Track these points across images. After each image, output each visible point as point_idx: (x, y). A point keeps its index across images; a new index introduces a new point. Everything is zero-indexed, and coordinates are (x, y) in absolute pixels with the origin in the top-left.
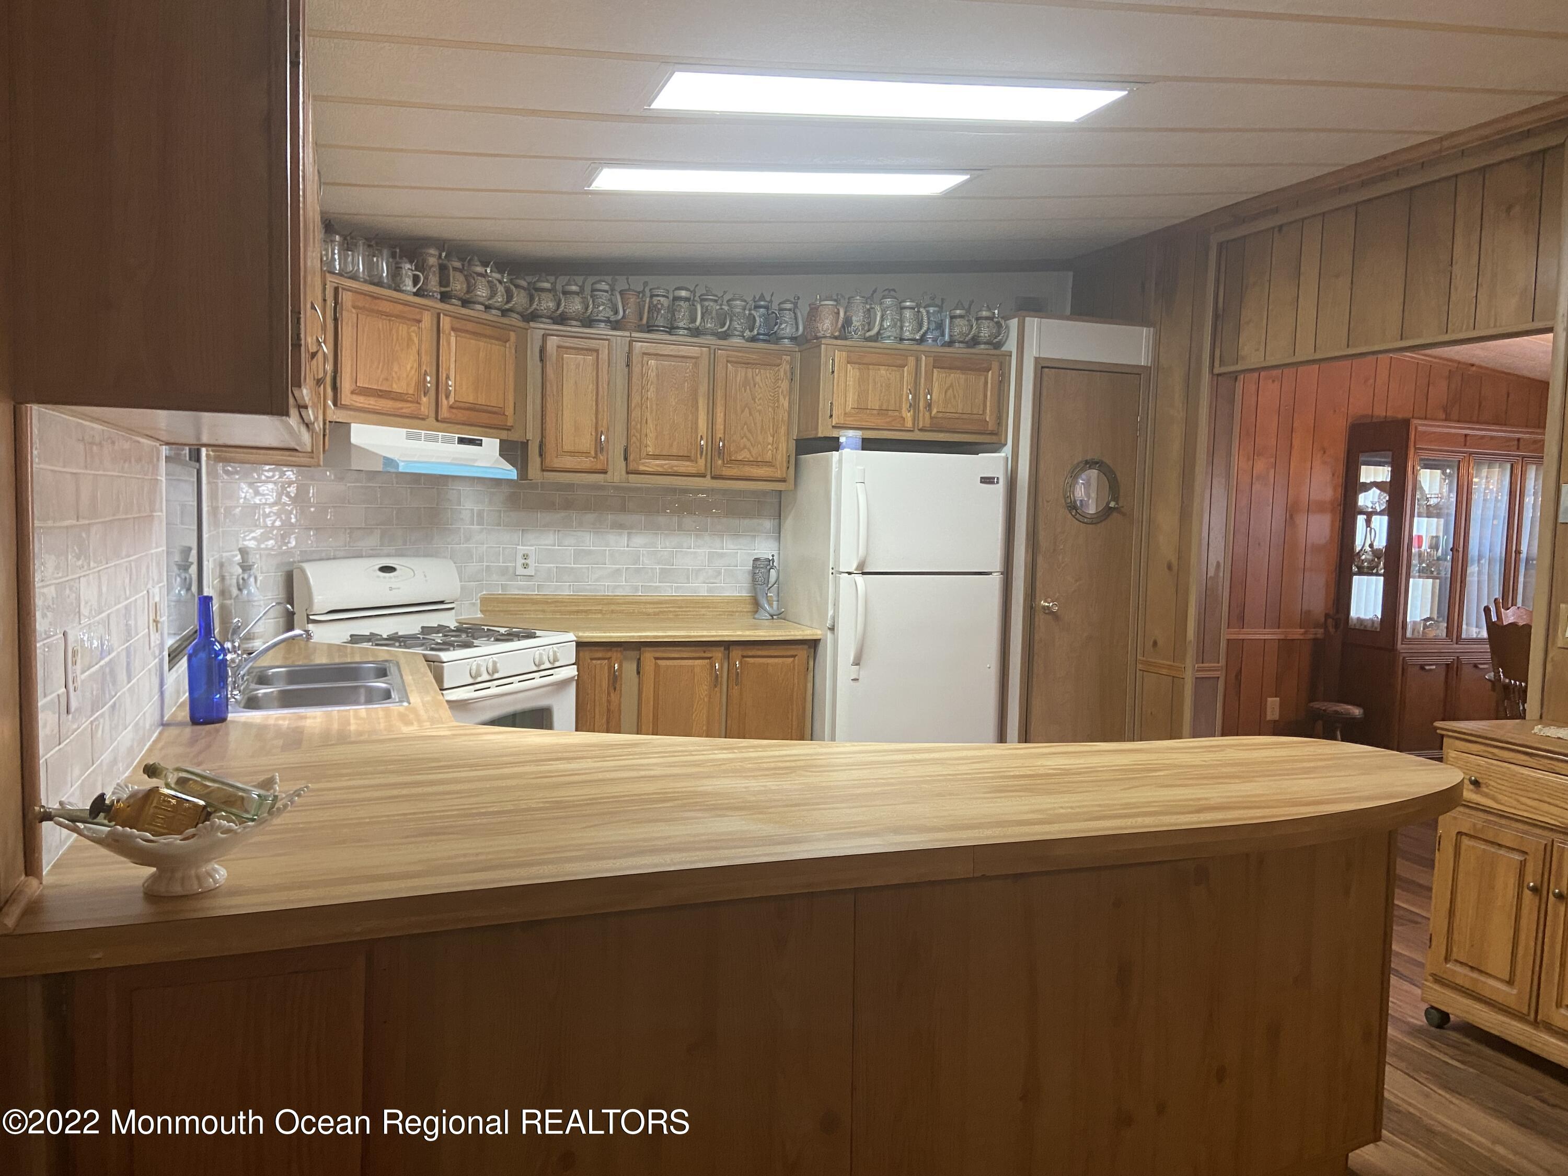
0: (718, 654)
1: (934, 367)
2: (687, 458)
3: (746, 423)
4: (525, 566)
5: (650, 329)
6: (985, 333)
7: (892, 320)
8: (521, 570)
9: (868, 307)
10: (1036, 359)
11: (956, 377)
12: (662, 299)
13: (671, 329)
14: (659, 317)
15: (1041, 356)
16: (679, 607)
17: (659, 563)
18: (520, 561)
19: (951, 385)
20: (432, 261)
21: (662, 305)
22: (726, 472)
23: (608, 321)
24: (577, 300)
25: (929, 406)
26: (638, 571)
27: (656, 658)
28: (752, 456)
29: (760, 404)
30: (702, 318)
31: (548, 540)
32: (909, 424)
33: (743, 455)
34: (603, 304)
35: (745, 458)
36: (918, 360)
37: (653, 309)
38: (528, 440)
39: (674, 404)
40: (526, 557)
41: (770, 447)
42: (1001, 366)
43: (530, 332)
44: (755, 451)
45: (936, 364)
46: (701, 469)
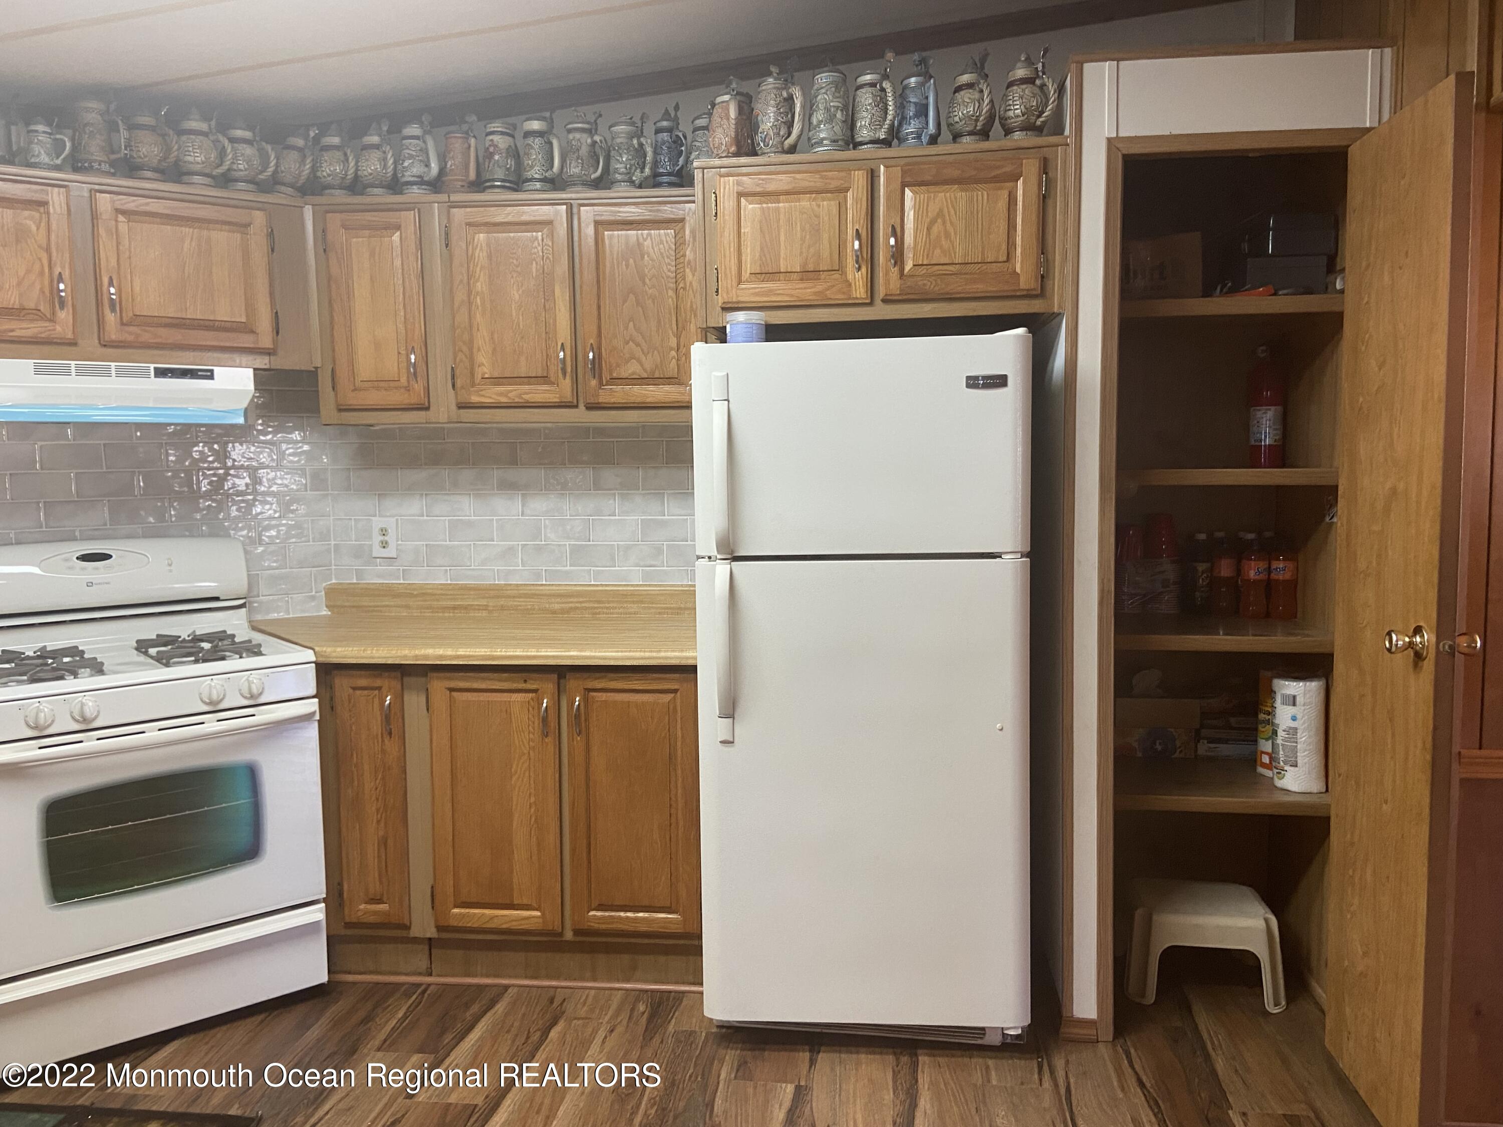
0: (548, 686)
1: (904, 185)
2: (544, 379)
3: (631, 319)
4: (384, 544)
5: (479, 185)
6: (1016, 110)
7: (827, 109)
8: (378, 551)
9: (785, 94)
10: (1109, 140)
11: (943, 197)
12: (496, 138)
13: (517, 182)
14: (491, 165)
15: (1121, 134)
16: (599, 602)
17: (568, 538)
18: (377, 538)
19: (940, 214)
20: (92, 118)
21: (497, 147)
22: (604, 397)
23: (421, 182)
24: (376, 155)
25: (898, 256)
26: (539, 549)
27: (452, 690)
28: (645, 370)
29: (654, 286)
30: (563, 160)
31: (413, 507)
32: (860, 292)
33: (632, 369)
34: (411, 157)
35: (634, 373)
36: (873, 176)
37: (486, 155)
38: (316, 368)
39: (517, 297)
40: (384, 532)
41: (673, 353)
42: (1045, 167)
43: (308, 212)
44: (648, 363)
45: (908, 179)
46: (568, 396)
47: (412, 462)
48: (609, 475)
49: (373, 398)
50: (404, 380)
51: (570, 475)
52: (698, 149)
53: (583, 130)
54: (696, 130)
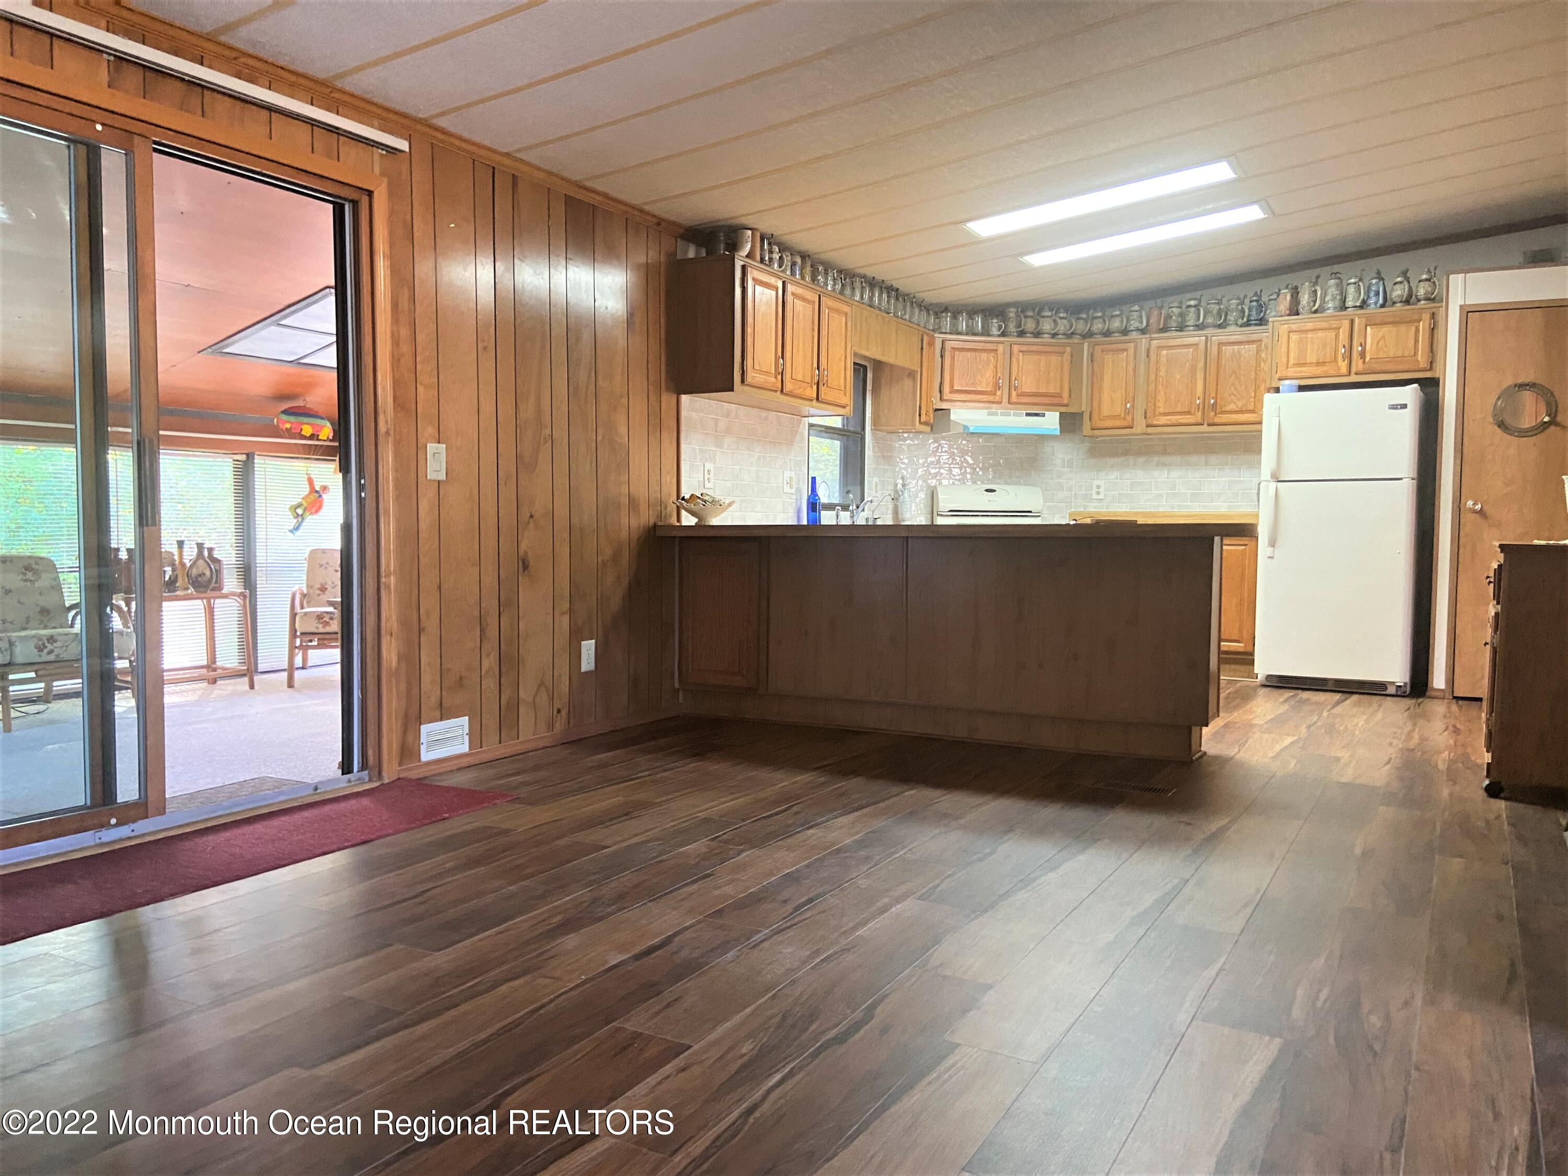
1: (1367, 326)
2: (1189, 413)
3: (1233, 385)
4: (1098, 493)
5: (1164, 329)
6: (1421, 292)
7: (1333, 295)
8: (1095, 496)
9: (1313, 289)
10: (1461, 306)
11: (1385, 330)
12: (1174, 309)
13: (1181, 328)
14: (1171, 321)
15: (1467, 303)
17: (1190, 489)
18: (1095, 490)
19: (1383, 337)
20: (1012, 315)
21: (1174, 313)
22: (1216, 420)
23: (1138, 330)
24: (1118, 319)
25: (1363, 355)
28: (1238, 408)
29: (1245, 370)
30: (1205, 317)
31: (1114, 475)
32: (1344, 370)
33: (1232, 407)
34: (1134, 319)
35: (1232, 409)
36: (1352, 322)
37: (1169, 317)
38: (1084, 412)
39: (1179, 377)
40: (1098, 487)
41: (1253, 399)
42: (1433, 315)
43: (1086, 345)
44: (1240, 404)
45: (1368, 323)
46: (1200, 420)
47: (1114, 454)
48: (1213, 459)
49: (1109, 423)
50: (1123, 415)
51: (1194, 458)
52: (1270, 309)
53: (1215, 303)
54: (1270, 300)
